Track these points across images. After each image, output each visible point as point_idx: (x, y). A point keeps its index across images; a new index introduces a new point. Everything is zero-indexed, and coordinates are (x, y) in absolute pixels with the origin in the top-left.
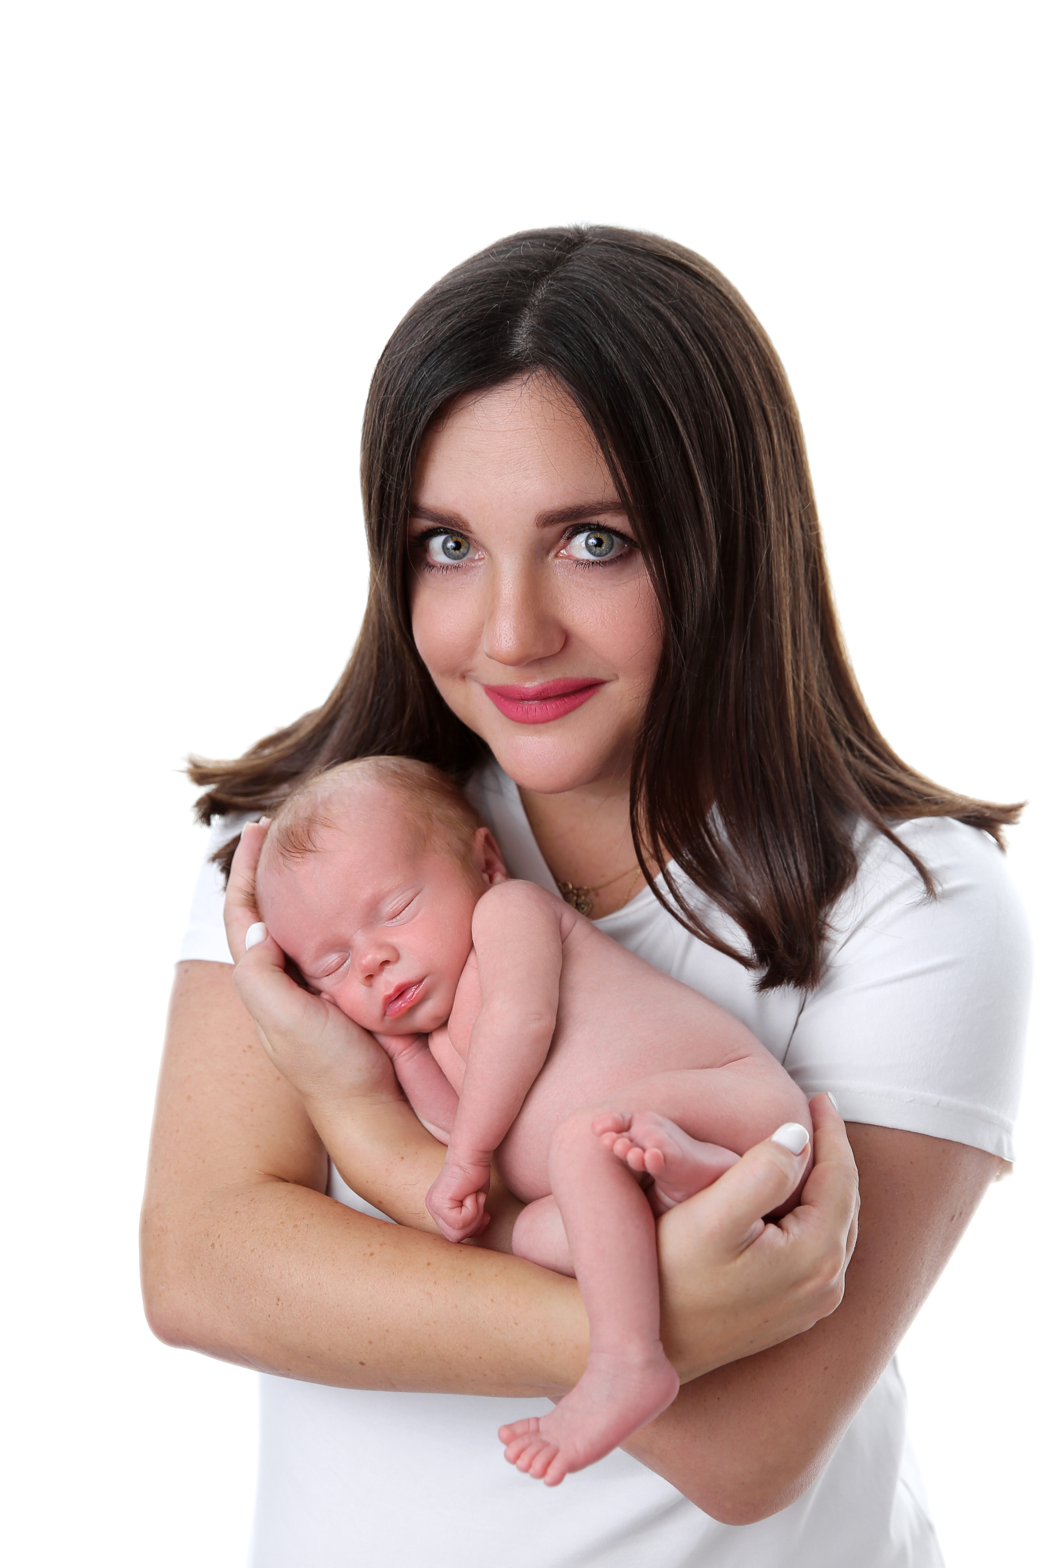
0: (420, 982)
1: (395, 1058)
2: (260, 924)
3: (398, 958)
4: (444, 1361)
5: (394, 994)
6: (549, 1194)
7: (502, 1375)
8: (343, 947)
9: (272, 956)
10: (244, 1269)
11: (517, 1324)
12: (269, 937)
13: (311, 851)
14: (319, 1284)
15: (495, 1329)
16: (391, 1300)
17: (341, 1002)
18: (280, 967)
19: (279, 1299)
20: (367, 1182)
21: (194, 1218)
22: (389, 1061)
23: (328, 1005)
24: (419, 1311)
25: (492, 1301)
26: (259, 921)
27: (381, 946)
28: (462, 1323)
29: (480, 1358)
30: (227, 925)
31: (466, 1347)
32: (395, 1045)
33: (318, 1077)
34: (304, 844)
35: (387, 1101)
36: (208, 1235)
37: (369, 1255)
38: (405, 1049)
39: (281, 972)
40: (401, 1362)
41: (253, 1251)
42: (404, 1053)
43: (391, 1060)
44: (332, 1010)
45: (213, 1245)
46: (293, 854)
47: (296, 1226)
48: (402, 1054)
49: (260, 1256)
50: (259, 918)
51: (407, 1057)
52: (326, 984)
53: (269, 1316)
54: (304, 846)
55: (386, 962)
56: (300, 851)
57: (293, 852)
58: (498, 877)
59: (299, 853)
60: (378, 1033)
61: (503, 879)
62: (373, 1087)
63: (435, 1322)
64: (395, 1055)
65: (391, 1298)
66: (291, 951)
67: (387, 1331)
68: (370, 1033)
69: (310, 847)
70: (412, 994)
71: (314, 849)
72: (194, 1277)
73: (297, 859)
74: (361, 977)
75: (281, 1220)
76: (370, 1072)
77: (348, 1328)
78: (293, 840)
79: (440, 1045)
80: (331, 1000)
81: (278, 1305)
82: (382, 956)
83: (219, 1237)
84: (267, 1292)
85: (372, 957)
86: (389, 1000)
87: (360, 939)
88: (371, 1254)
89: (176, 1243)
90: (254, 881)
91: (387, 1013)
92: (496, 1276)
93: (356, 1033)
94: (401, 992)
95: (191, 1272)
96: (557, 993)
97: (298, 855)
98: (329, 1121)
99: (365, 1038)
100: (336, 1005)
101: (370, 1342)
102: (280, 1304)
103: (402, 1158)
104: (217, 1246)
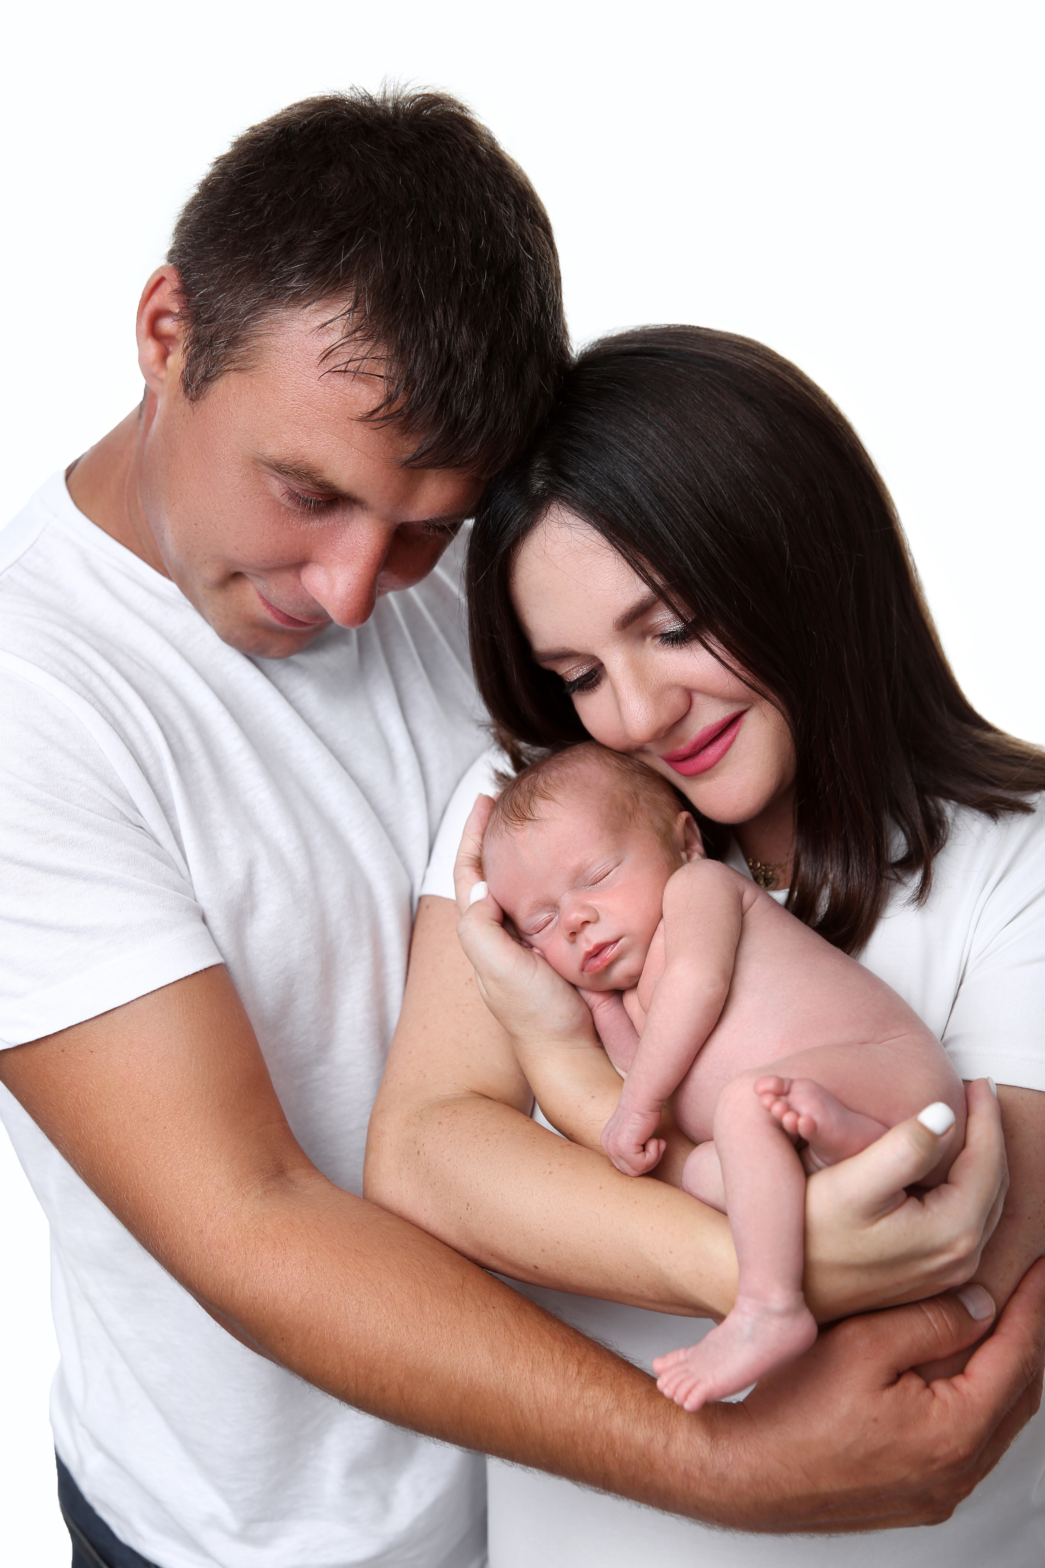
0: (617, 941)
1: (594, 1009)
2: (483, 882)
3: (597, 920)
4: (607, 1275)
5: (593, 951)
6: (712, 1140)
7: (657, 1293)
8: (553, 906)
9: (491, 911)
10: (442, 1176)
11: (671, 1252)
12: (490, 894)
13: (530, 819)
14: (502, 1195)
15: (652, 1254)
16: (563, 1216)
17: (549, 956)
18: (498, 922)
19: (468, 1205)
20: (561, 1116)
21: (407, 1125)
22: (589, 1011)
23: (537, 957)
24: (587, 1228)
25: (652, 1228)
26: (483, 881)
27: (584, 907)
28: (624, 1244)
29: (638, 1277)
30: (456, 881)
31: (626, 1266)
32: (594, 999)
33: (525, 1021)
34: (525, 814)
35: (584, 1047)
36: (416, 1142)
37: (548, 1173)
38: (604, 1001)
39: (499, 926)
40: (569, 1271)
41: (449, 1160)
42: (603, 1005)
43: (590, 1011)
44: (541, 964)
45: (418, 1152)
46: (514, 822)
47: (487, 1140)
48: (601, 1006)
49: (454, 1166)
50: (482, 876)
51: (605, 1009)
52: (536, 939)
53: (461, 1218)
54: (524, 815)
55: (587, 922)
56: (520, 819)
57: (515, 820)
58: (696, 856)
59: (520, 821)
60: (580, 987)
61: (700, 858)
62: (574, 1032)
63: (600, 1240)
64: (595, 1006)
65: (563, 1214)
66: (508, 908)
67: (558, 1242)
68: (574, 987)
69: (529, 816)
70: (610, 953)
71: (532, 818)
72: (401, 1178)
73: (517, 826)
74: (566, 934)
75: (475, 1134)
76: (571, 1020)
77: (524, 1235)
78: (516, 810)
79: (631, 1000)
80: (542, 954)
81: (467, 1209)
82: (583, 916)
83: (423, 1145)
84: (459, 1197)
85: (577, 916)
86: (590, 955)
87: (567, 899)
88: (550, 1173)
89: (391, 1145)
90: (481, 845)
91: (586, 969)
92: (658, 1206)
93: (560, 984)
94: (600, 949)
95: (398, 1173)
96: (732, 963)
97: (518, 823)
98: (531, 1060)
99: (569, 989)
100: (545, 959)
101: (543, 1250)
102: (469, 1208)
103: (593, 1097)
104: (422, 1153)
